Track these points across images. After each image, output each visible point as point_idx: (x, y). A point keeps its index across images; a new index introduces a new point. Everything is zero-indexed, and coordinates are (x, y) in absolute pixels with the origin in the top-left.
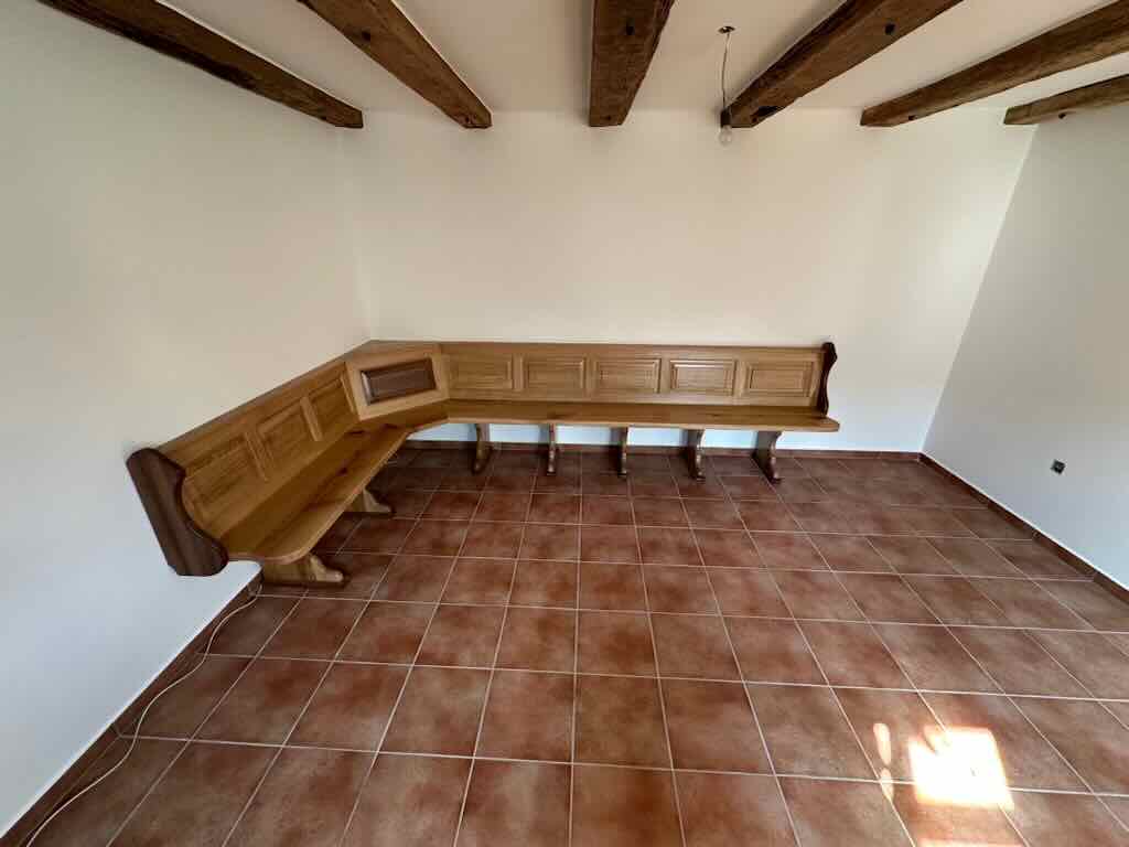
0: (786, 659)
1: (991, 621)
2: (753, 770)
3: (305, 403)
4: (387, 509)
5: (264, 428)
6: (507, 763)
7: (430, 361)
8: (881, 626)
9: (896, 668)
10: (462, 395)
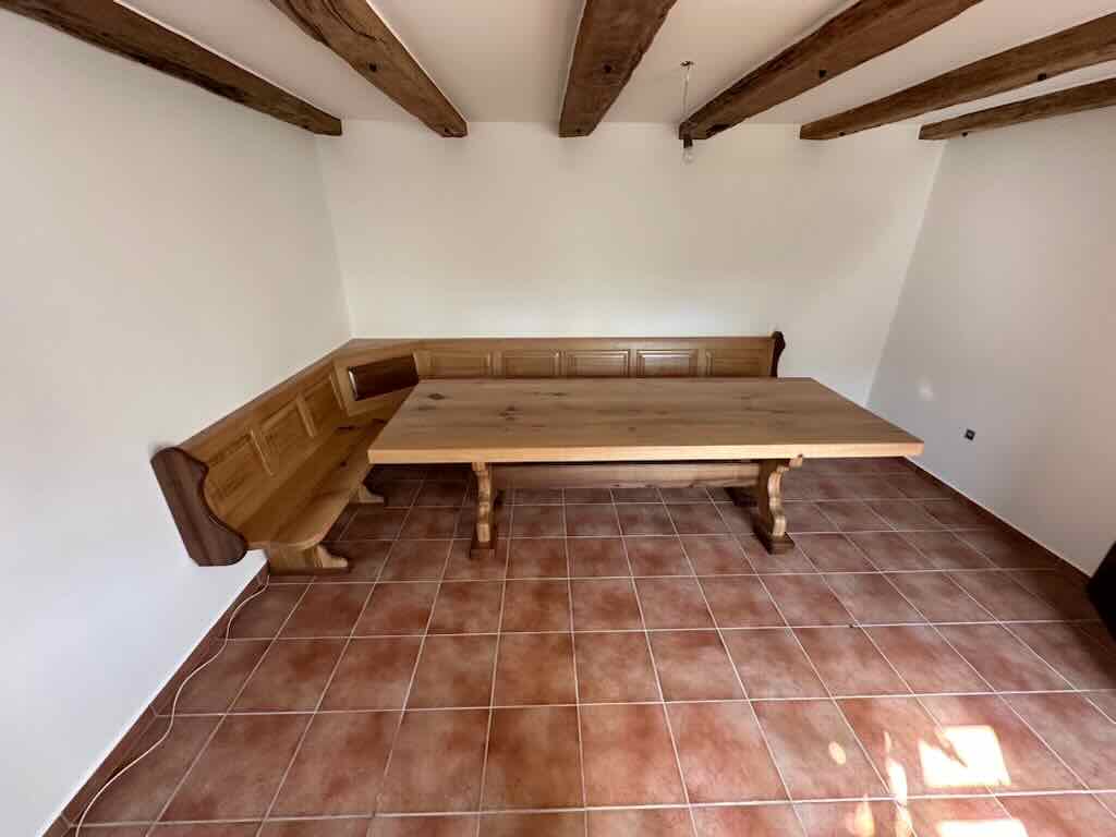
0: (752, 608)
1: (918, 565)
2: (730, 697)
3: (300, 402)
4: (380, 500)
5: (267, 426)
6: (522, 709)
7: (412, 357)
8: (830, 576)
9: (843, 610)
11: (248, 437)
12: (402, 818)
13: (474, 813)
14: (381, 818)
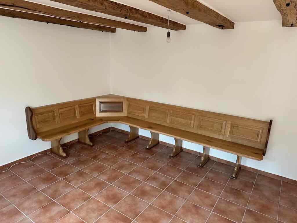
3: (77, 107)
4: (91, 144)
5: (61, 111)
7: (122, 103)
10: (130, 116)
11: (54, 112)
12: (15, 208)
13: (25, 215)
14: (13, 205)
